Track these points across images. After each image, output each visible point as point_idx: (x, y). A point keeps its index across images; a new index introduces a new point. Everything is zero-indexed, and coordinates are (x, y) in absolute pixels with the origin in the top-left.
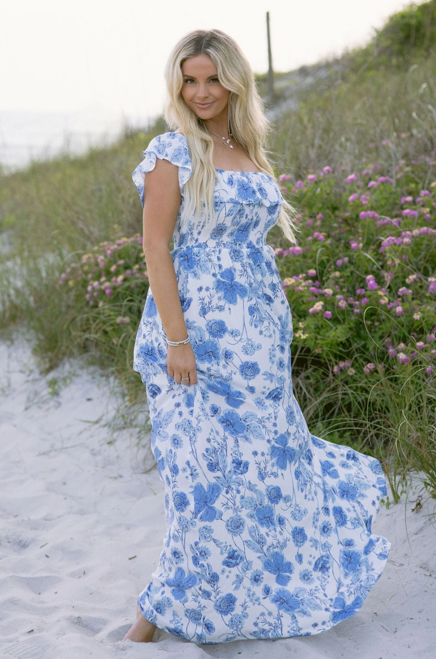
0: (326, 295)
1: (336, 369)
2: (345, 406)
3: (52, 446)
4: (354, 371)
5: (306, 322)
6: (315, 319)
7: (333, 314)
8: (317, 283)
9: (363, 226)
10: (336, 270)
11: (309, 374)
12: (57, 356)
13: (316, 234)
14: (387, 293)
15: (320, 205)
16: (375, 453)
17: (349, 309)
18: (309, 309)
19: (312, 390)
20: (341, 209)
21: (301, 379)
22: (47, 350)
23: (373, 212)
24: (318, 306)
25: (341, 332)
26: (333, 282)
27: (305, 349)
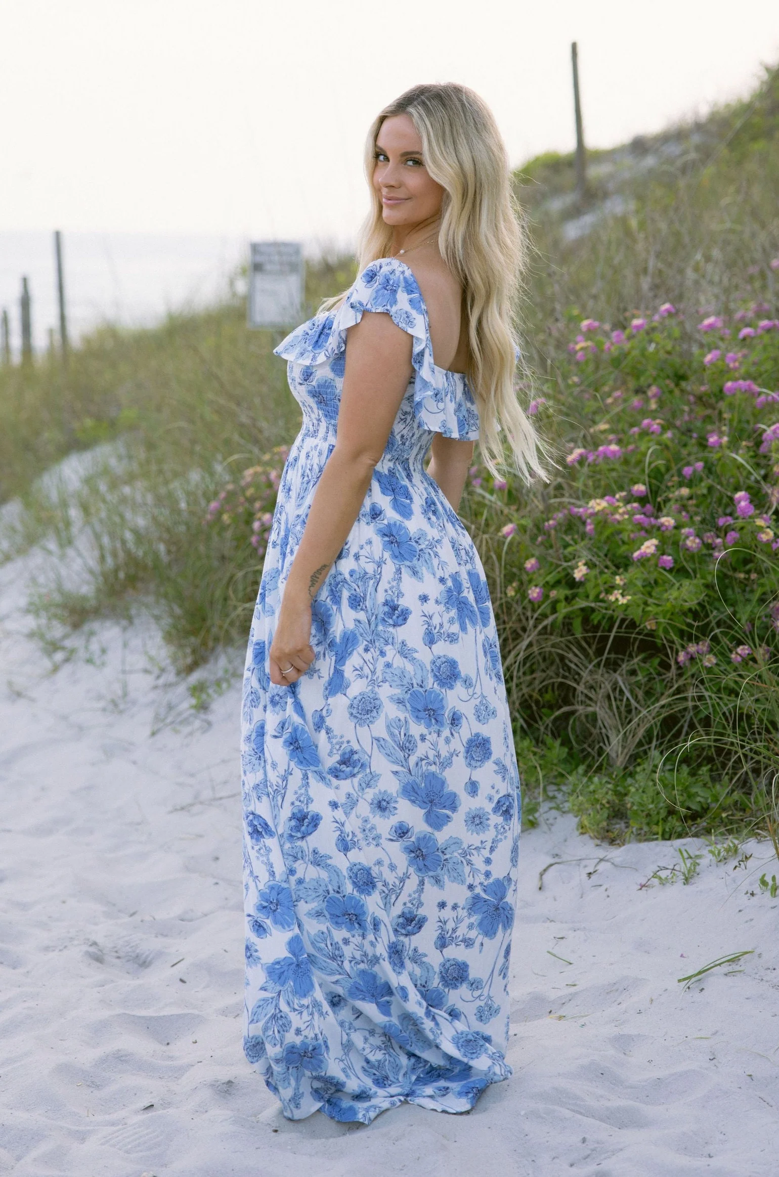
0: (663, 528)
1: (682, 657)
2: (700, 721)
3: (196, 797)
4: (714, 661)
5: (628, 575)
6: (642, 569)
7: (675, 561)
8: (649, 508)
9: (731, 406)
10: (681, 485)
11: (636, 667)
12: (204, 643)
13: (646, 421)
14: (772, 523)
15: (655, 373)
16: (752, 800)
17: (705, 551)
18: (632, 554)
19: (640, 694)
20: (693, 378)
21: (621, 675)
22: (188, 633)
23: (748, 382)
24: (648, 547)
25: (690, 592)
26: (678, 505)
27: (627, 622)
